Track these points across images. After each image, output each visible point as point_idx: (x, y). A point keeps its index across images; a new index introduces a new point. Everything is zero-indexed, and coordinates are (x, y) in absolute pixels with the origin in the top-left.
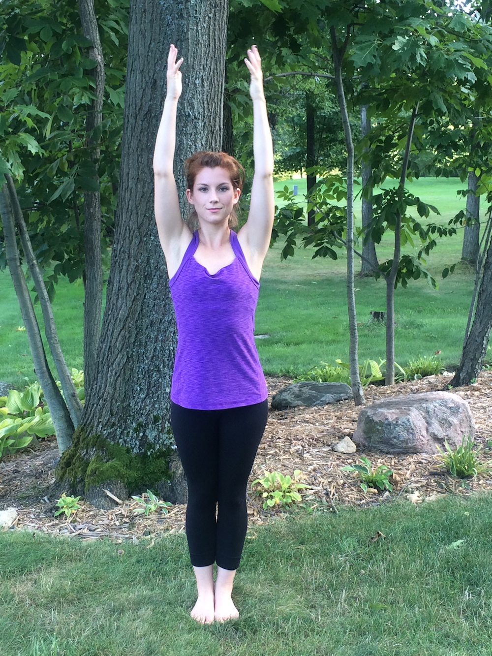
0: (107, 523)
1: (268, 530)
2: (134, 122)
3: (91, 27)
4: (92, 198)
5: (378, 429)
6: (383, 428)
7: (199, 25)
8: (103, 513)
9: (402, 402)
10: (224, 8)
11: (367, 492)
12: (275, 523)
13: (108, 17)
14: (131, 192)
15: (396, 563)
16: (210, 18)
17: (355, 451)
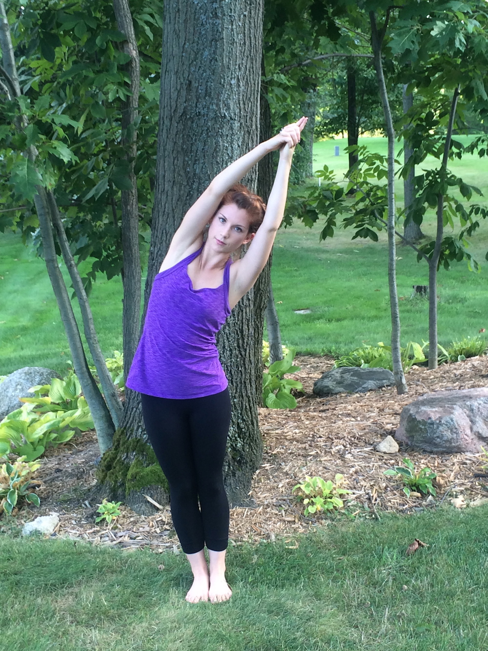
0: (148, 530)
1: (308, 539)
2: (169, 124)
3: (125, 22)
4: (129, 195)
5: (421, 429)
6: (426, 427)
7: (234, 23)
8: (144, 519)
9: (445, 399)
10: (259, 4)
11: (410, 496)
12: (316, 532)
13: (142, 10)
14: (167, 195)
15: (440, 577)
16: (245, 16)
17: (397, 451)
